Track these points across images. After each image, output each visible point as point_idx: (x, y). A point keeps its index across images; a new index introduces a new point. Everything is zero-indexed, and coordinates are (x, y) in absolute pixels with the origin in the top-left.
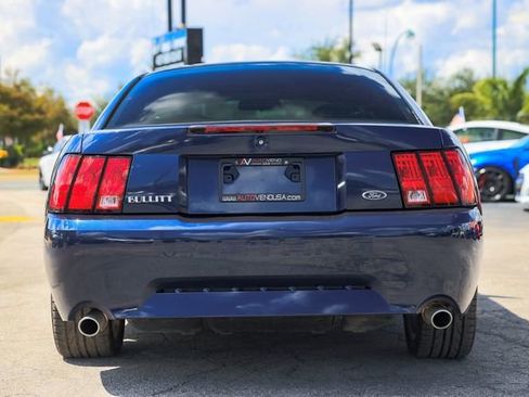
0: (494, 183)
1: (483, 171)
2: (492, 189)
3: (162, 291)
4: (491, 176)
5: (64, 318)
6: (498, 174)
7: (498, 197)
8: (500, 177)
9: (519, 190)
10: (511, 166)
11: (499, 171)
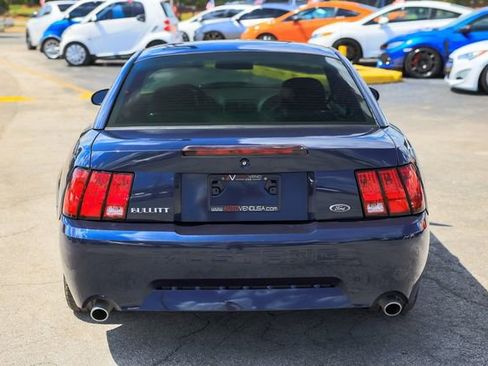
0: (426, 61)
1: (417, 51)
2: (424, 67)
3: (160, 289)
4: (424, 55)
5: (79, 305)
6: (430, 54)
7: (429, 74)
8: (432, 56)
9: (449, 73)
10: (441, 46)
11: (431, 51)
